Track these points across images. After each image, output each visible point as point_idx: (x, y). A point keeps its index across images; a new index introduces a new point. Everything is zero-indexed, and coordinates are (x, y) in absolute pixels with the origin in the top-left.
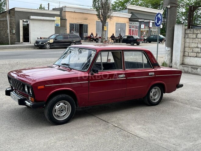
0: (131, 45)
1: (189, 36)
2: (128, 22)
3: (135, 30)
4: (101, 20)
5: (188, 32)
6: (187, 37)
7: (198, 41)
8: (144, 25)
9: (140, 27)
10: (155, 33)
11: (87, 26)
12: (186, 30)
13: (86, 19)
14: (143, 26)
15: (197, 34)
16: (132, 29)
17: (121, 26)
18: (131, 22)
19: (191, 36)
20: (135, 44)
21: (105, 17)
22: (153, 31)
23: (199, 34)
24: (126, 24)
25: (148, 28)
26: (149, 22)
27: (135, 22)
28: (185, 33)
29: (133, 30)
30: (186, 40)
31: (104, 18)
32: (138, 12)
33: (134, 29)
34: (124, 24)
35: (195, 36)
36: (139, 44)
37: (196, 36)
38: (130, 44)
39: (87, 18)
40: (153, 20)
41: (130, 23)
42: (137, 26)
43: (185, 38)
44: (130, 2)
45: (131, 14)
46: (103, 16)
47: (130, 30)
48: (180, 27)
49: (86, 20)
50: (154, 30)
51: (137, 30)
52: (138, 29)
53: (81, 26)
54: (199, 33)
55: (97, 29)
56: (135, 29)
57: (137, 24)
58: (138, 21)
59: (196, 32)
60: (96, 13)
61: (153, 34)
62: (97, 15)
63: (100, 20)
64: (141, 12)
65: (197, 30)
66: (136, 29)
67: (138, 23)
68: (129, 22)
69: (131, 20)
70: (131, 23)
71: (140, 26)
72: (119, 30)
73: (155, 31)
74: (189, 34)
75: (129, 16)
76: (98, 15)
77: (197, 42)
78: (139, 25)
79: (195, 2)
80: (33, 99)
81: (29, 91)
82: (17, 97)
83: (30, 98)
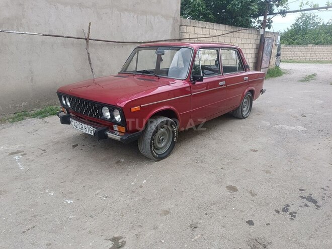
80: (123, 129)
81: (112, 117)
82: (89, 127)
83: (116, 128)
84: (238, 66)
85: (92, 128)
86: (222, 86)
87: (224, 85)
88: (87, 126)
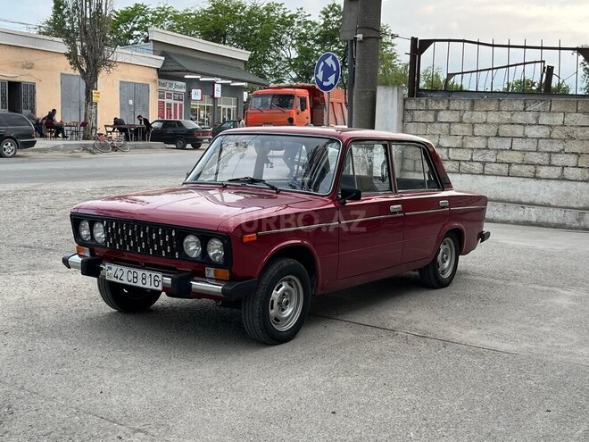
0: (177, 148)
1: (416, 116)
2: (155, 81)
3: (176, 105)
4: (81, 71)
5: (412, 105)
6: (409, 119)
7: (441, 130)
8: (200, 91)
9: (190, 96)
10: (229, 116)
11: (33, 86)
12: (407, 102)
13: (30, 66)
14: (196, 94)
15: (438, 111)
16: (167, 101)
17: (134, 93)
18: (163, 81)
19: (419, 116)
20: (189, 146)
21: (95, 61)
22: (224, 109)
23: (441, 113)
24: (148, 85)
25: (211, 100)
26: (214, 83)
27: (174, 82)
28: (405, 110)
29: (169, 105)
30: (408, 127)
31: (90, 65)
32: (182, 52)
33: (172, 101)
34: (143, 84)
35: (430, 117)
36: (200, 145)
37: (436, 117)
38: (174, 146)
39: (33, 64)
40: (223, 78)
41: (160, 84)
42: (180, 94)
43: (403, 121)
44: (135, 23)
45: (163, 58)
46: (86, 58)
47: (161, 105)
48: (393, 93)
49: (28, 68)
50: (227, 107)
51: (181, 105)
52: (183, 102)
53: (14, 87)
54: (442, 110)
55: (65, 100)
56: (176, 102)
57: (181, 87)
58: (182, 79)
59: (433, 105)
60: (65, 49)
61: (224, 119)
62: (66, 55)
63: (78, 73)
64: (188, 53)
65: (437, 101)
66: (178, 103)
67: (184, 84)
68: (158, 80)
69: (163, 74)
70: (164, 85)
71: (190, 92)
72: (131, 102)
73: (229, 110)
74: (415, 112)
75: (158, 62)
76: (71, 56)
77: (438, 132)
78: (184, 90)
79: (321, 31)
80: (225, 273)
81: (204, 253)
82: (153, 274)
83: (210, 272)
84: (427, 179)
85: (160, 275)
86: (395, 213)
87: (400, 212)
88: (148, 273)
